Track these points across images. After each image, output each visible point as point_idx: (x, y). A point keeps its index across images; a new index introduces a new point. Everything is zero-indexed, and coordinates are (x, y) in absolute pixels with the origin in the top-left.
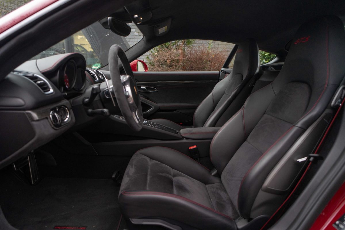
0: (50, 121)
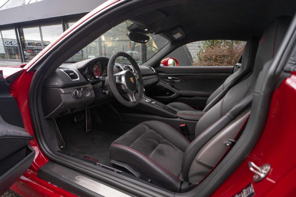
0: (73, 95)
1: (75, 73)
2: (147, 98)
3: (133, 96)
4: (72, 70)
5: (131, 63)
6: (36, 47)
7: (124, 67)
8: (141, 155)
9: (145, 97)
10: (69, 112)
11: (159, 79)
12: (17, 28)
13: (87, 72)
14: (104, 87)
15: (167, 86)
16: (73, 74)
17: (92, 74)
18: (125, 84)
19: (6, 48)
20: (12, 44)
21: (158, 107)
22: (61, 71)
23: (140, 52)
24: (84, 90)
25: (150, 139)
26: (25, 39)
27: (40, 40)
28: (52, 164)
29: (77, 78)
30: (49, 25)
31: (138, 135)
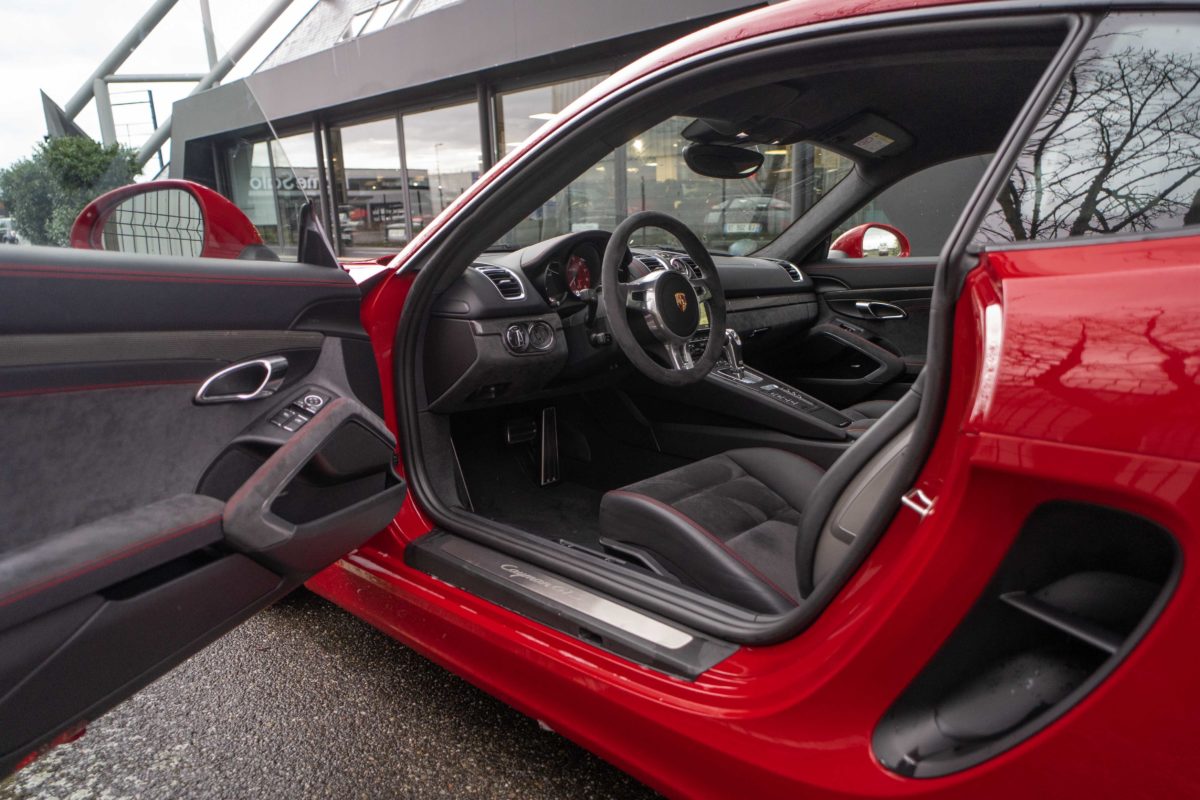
1: (514, 280)
2: (746, 369)
3: (682, 355)
4: (508, 270)
5: (685, 246)
6: (378, 196)
7: (672, 261)
8: (685, 520)
9: (739, 366)
10: (493, 396)
11: (819, 307)
12: (323, 127)
13: (548, 278)
14: (595, 323)
15: (851, 335)
16: (508, 281)
17: (562, 285)
18: (655, 311)
19: (282, 201)
20: (295, 189)
21: (782, 402)
22: (477, 273)
23: (789, 202)
24: (535, 330)
25: (735, 501)
26: (347, 165)
27: (395, 164)
28: (442, 536)
29: (517, 292)
30: (432, 109)
31: (698, 485)
